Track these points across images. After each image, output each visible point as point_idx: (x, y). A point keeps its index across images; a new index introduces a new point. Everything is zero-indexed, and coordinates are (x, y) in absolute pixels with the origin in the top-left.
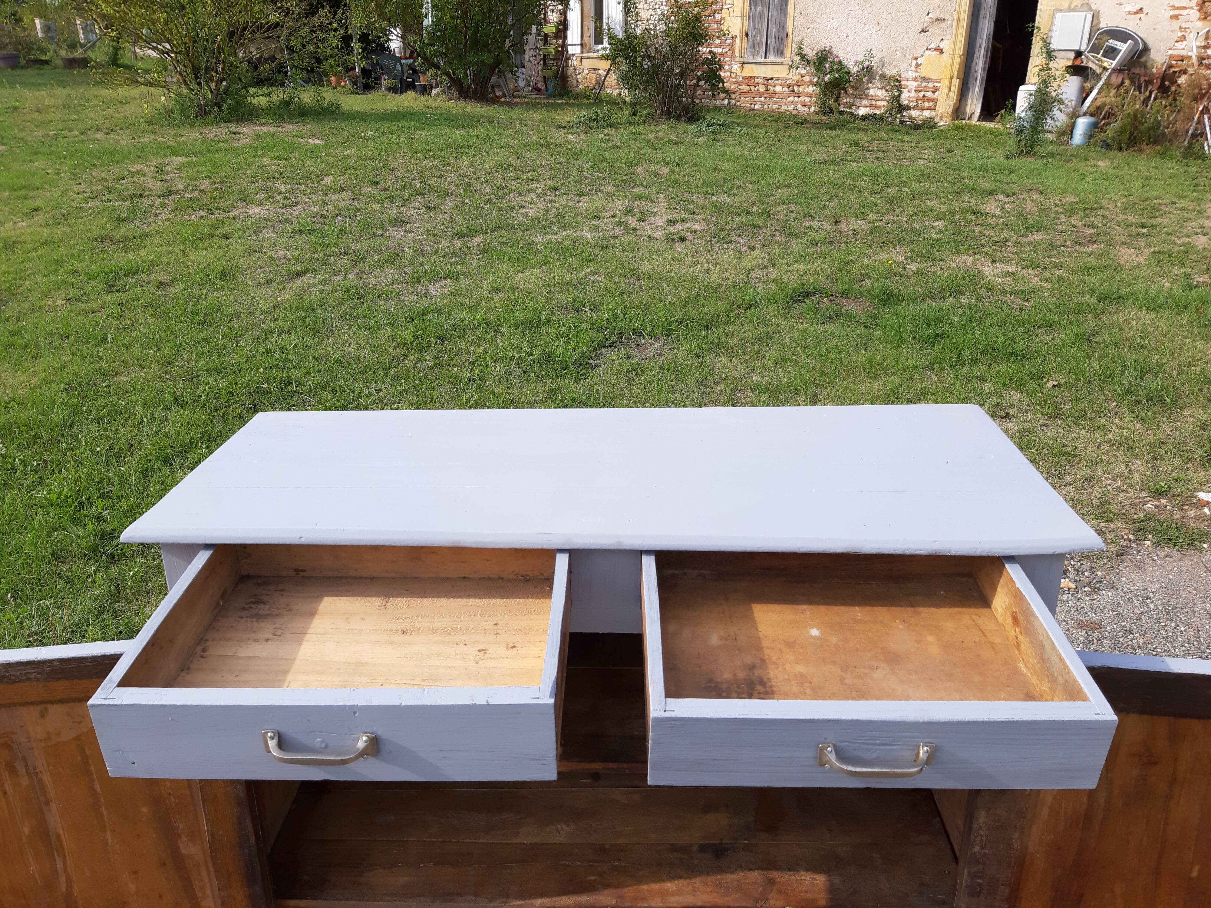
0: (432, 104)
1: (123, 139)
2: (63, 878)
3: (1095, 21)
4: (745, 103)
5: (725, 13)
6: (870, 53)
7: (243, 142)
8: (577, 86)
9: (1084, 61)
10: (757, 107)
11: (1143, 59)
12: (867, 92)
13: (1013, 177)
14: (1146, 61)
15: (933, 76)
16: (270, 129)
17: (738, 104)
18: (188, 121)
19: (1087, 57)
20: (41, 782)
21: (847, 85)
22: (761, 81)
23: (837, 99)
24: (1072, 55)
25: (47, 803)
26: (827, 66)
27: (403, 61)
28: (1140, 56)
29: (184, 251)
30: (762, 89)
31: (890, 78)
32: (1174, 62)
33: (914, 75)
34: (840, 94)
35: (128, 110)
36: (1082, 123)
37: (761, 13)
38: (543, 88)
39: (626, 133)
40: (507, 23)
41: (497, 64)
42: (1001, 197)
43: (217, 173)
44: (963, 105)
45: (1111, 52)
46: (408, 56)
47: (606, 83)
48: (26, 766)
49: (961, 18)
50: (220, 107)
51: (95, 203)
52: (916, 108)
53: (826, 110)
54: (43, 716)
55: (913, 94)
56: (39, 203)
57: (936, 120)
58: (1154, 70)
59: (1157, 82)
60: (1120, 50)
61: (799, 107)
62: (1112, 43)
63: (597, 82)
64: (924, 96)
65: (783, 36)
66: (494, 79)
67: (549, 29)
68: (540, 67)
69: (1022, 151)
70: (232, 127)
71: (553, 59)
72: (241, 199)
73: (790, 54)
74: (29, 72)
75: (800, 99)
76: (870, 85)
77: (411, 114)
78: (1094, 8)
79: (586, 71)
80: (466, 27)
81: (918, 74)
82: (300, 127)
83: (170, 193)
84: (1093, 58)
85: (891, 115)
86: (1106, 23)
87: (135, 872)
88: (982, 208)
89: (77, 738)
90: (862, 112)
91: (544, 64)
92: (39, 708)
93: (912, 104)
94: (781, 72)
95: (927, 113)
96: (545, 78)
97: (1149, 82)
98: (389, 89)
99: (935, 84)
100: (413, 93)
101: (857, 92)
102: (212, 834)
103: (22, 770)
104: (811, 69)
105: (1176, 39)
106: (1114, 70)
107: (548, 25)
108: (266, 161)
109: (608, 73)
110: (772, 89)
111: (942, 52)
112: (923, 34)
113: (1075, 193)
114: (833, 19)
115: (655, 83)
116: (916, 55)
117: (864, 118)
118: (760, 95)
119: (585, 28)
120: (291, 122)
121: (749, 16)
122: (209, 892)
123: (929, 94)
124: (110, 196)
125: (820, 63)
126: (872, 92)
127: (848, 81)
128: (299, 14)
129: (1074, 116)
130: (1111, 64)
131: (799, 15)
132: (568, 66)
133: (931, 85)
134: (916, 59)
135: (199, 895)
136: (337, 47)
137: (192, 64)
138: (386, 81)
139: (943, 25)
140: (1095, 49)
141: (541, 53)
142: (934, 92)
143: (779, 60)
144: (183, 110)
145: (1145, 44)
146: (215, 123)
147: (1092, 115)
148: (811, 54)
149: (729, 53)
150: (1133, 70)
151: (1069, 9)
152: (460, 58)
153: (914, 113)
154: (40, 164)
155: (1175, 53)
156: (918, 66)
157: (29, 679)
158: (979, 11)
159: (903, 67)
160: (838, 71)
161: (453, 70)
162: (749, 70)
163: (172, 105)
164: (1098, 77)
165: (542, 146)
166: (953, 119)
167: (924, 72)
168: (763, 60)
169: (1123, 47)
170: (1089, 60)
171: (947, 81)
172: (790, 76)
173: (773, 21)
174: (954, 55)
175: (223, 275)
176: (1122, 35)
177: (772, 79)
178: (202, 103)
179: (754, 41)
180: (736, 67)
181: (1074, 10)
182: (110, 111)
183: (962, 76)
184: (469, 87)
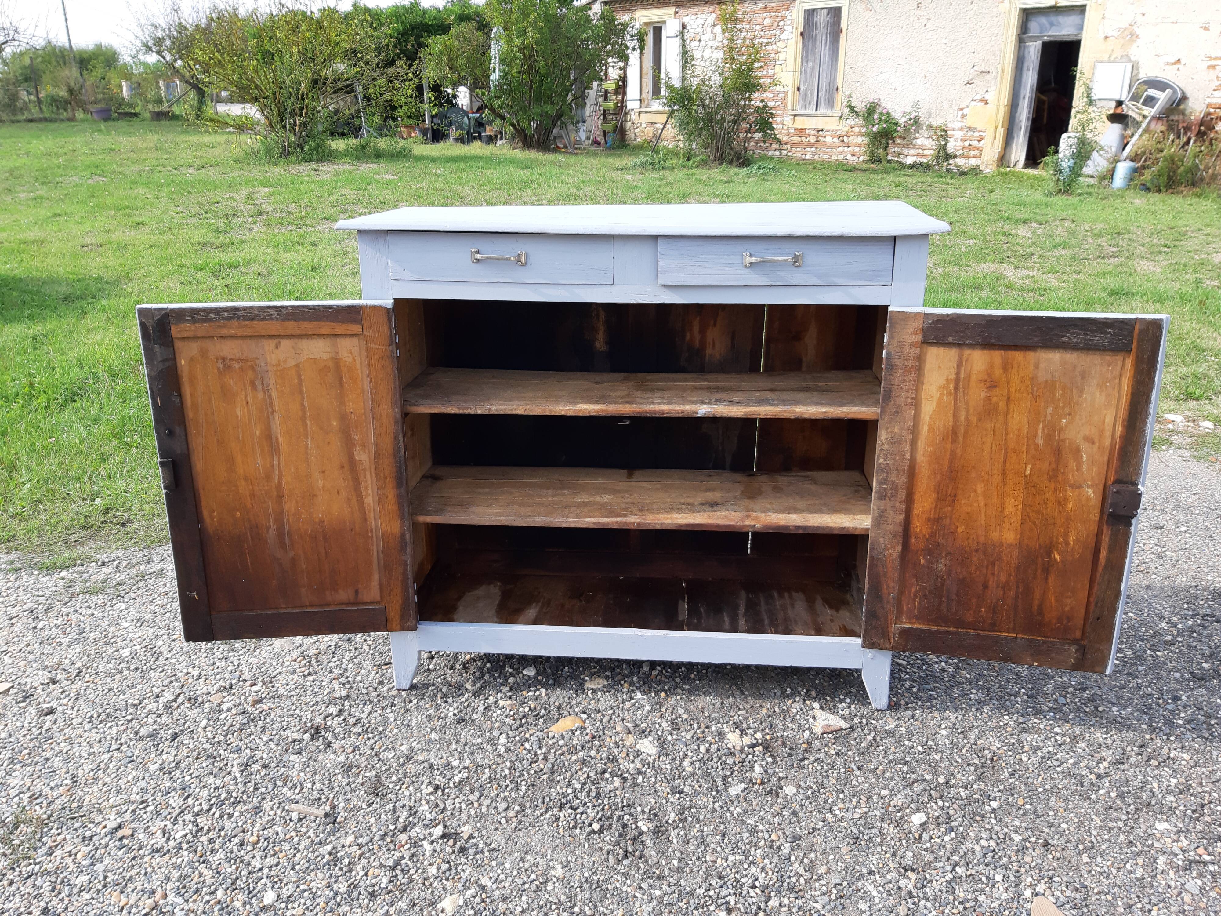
0: (498, 152)
1: (213, 174)
2: (277, 472)
3: (1135, 72)
4: (797, 153)
5: (778, 69)
6: (917, 104)
7: (323, 177)
8: (635, 140)
9: (1125, 109)
10: (808, 157)
11: (1182, 107)
12: (914, 141)
13: (1049, 211)
14: (1185, 109)
15: (979, 126)
16: (348, 167)
17: (790, 154)
18: (273, 160)
19: (1127, 105)
20: (270, 397)
21: (895, 135)
22: (812, 132)
23: (886, 148)
24: (1114, 104)
25: (273, 412)
26: (876, 117)
27: (470, 115)
28: (1179, 104)
29: (278, 253)
30: (813, 139)
31: (937, 128)
32: (1212, 110)
33: (961, 125)
34: (888, 144)
35: (216, 152)
36: (1123, 169)
37: (812, 70)
38: (603, 141)
39: (680, 174)
40: (569, 77)
41: (560, 115)
42: (1034, 225)
43: (302, 199)
44: (1008, 153)
45: (1150, 101)
46: (475, 110)
47: (663, 136)
48: (263, 384)
49: (1006, 71)
50: (302, 149)
51: (195, 220)
52: (962, 156)
53: (875, 159)
54: (277, 348)
55: (959, 143)
56: (143, 219)
57: (982, 168)
58: (1193, 118)
59: (1195, 129)
60: (1159, 99)
61: (849, 157)
62: (1152, 92)
63: (655, 135)
64: (970, 145)
65: (833, 90)
66: (555, 131)
67: (610, 86)
68: (600, 122)
69: (1060, 190)
70: (313, 165)
71: (613, 114)
72: (325, 218)
73: (840, 107)
74: (120, 123)
75: (850, 149)
76: (917, 135)
77: (478, 158)
78: (1133, 59)
79: (644, 125)
80: (531, 81)
81: (964, 124)
82: (376, 166)
83: (260, 213)
84: (1133, 107)
85: (938, 164)
86: (1146, 73)
87: (324, 472)
88: (1014, 232)
89: (297, 366)
90: (909, 160)
91: (604, 118)
92: (276, 341)
93: (959, 153)
94: (831, 124)
95: (973, 162)
96: (604, 132)
97: (1187, 129)
98: (457, 140)
99: (981, 133)
100: (480, 143)
101: (905, 142)
102: (377, 445)
103: (260, 387)
104: (860, 121)
105: (1214, 88)
106: (1153, 118)
107: (609, 82)
108: (347, 191)
109: (664, 127)
110: (822, 139)
111: (987, 103)
112: (968, 85)
113: (1105, 221)
114: (881, 73)
115: (708, 130)
116: (963, 106)
117: (912, 166)
118: (811, 145)
119: (644, 85)
120: (367, 163)
121: (801, 71)
122: (370, 492)
123: (975, 143)
124: (207, 216)
125: (869, 114)
126: (919, 142)
127: (896, 131)
128: (378, 64)
129: (1116, 161)
130: (1150, 112)
131: (849, 70)
132: (626, 121)
133: (976, 134)
134: (962, 109)
135: (364, 493)
136: (411, 97)
137: (278, 108)
138: (454, 132)
139: (988, 77)
140: (1135, 98)
141: (601, 108)
142: (979, 141)
143: (829, 112)
144: (268, 151)
145: (1183, 93)
146: (299, 161)
147: (1132, 160)
148: (860, 106)
149: (782, 107)
150: (1172, 117)
151: (1109, 61)
152: (525, 110)
153: (960, 161)
154: (140, 190)
155: (1213, 101)
156: (964, 116)
157: (272, 319)
158: (1022, 63)
159: (950, 117)
160: (886, 122)
161: (518, 121)
162: (800, 123)
163: (257, 146)
164: (1138, 124)
165: (600, 182)
166: (998, 166)
167: (969, 122)
168: (814, 112)
169: (1162, 97)
170: (1130, 108)
171: (992, 130)
172: (840, 127)
173: (824, 75)
174: (998, 105)
175: (314, 269)
176: (1161, 85)
177: (822, 130)
178: (286, 144)
179: (806, 95)
180: (788, 120)
181: (1114, 61)
182: (199, 153)
183: (1006, 126)
184: (532, 137)
